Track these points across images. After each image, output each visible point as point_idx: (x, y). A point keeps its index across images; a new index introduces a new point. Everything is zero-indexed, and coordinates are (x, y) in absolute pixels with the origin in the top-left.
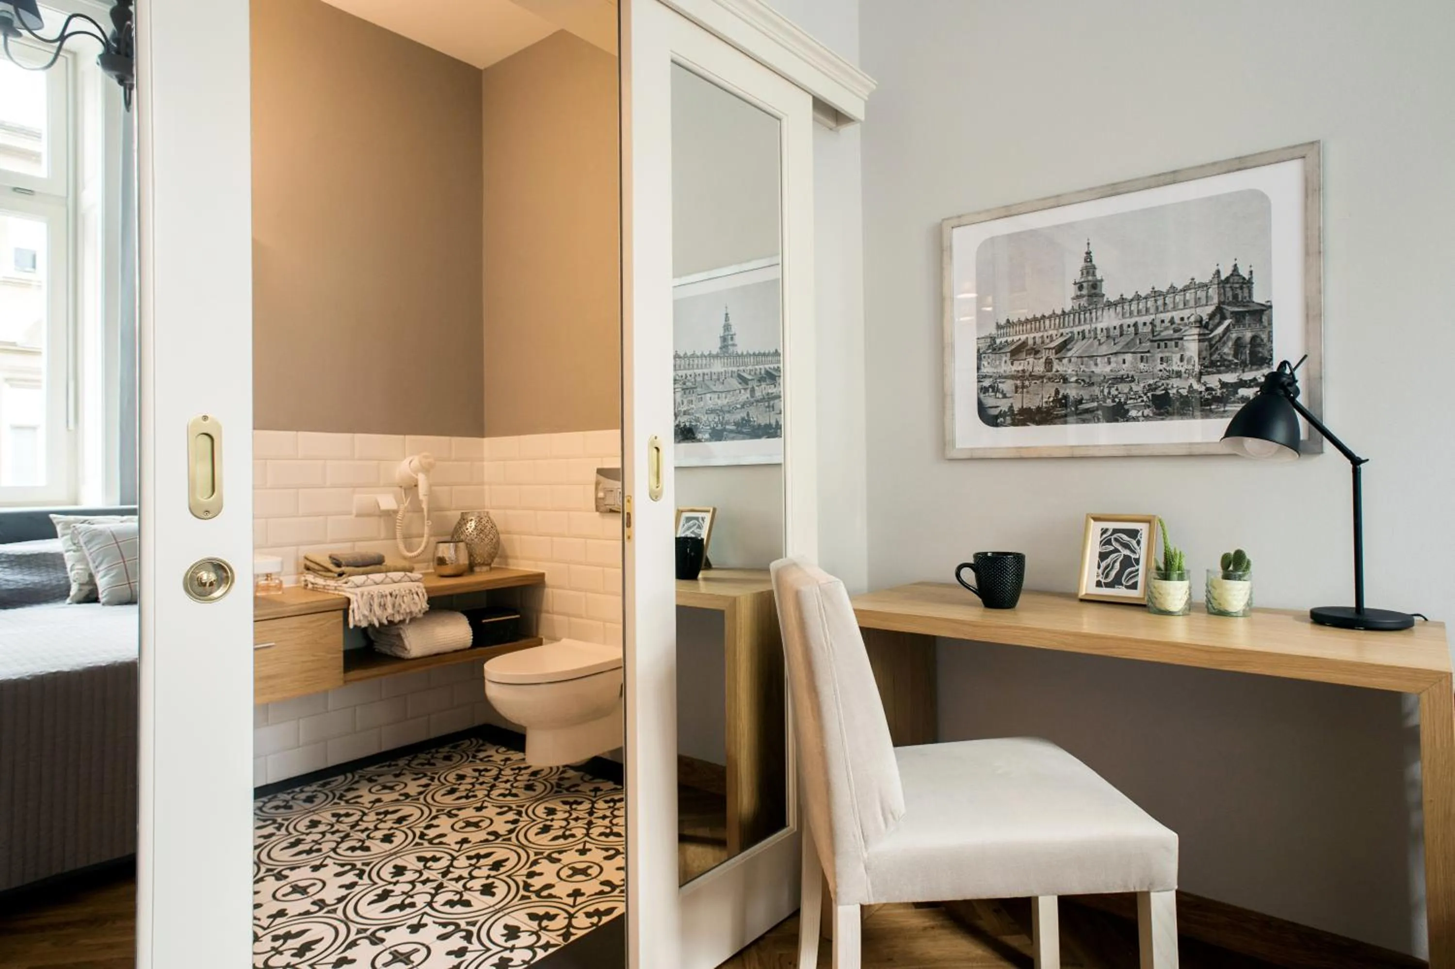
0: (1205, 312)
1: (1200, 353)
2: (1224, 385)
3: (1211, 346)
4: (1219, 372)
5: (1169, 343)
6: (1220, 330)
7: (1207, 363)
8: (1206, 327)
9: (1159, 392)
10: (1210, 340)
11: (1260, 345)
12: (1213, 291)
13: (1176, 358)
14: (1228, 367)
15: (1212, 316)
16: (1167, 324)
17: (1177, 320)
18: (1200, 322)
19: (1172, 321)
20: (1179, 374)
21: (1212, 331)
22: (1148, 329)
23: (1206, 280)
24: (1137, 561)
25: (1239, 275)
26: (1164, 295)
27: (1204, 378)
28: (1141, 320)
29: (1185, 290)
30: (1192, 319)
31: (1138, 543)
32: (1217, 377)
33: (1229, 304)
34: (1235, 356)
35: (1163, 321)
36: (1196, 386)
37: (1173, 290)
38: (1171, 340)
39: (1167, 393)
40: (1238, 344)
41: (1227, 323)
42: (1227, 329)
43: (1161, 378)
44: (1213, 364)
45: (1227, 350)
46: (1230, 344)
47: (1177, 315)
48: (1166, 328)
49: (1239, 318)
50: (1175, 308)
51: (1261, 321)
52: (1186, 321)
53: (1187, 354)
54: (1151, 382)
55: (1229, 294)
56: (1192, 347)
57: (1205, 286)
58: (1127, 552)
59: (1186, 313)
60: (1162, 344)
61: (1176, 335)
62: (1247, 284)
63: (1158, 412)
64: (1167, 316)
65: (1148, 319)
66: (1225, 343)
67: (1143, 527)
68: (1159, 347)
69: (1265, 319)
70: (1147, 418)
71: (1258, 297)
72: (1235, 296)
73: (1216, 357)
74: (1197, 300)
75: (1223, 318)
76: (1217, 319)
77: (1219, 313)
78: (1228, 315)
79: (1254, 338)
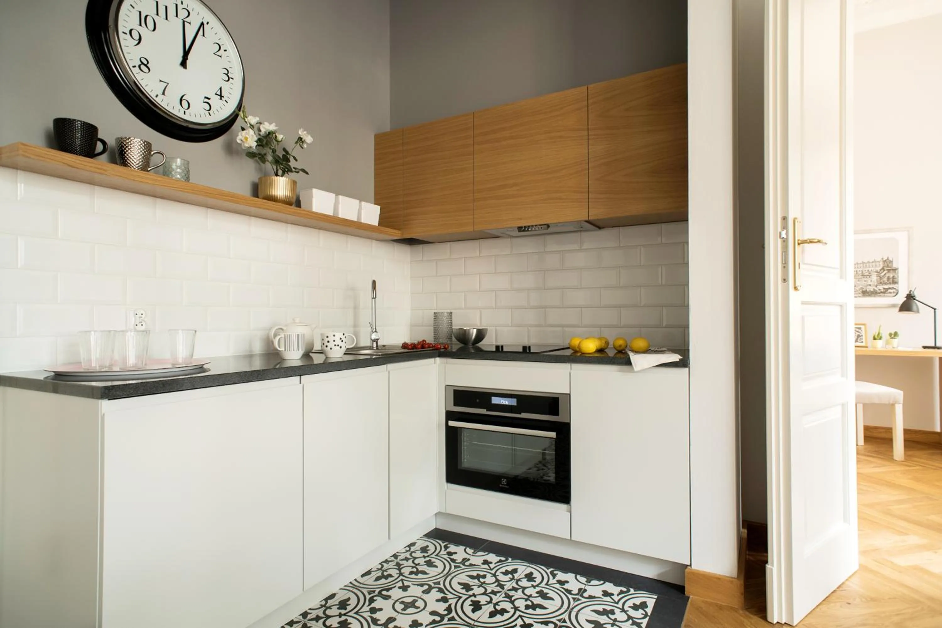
0: (878, 269)
1: (877, 280)
2: (884, 289)
3: (880, 278)
4: (883, 285)
5: (867, 277)
6: (883, 274)
7: (879, 282)
8: (879, 273)
9: (864, 290)
10: (880, 276)
11: (895, 278)
12: (881, 263)
13: (869, 281)
14: (885, 284)
15: (881, 270)
16: (867, 271)
17: (870, 270)
18: (877, 272)
19: (868, 271)
20: (870, 285)
21: (880, 274)
22: (861, 272)
23: (879, 260)
24: (862, 336)
25: (889, 260)
26: (866, 263)
27: (878, 287)
28: (858, 270)
29: (872, 262)
30: (875, 270)
31: (862, 331)
32: (882, 286)
33: (886, 267)
34: (888, 281)
35: (865, 271)
36: (876, 289)
37: (869, 262)
38: (868, 276)
39: (866, 290)
40: (888, 278)
41: (885, 272)
42: (885, 274)
43: (865, 286)
44: (881, 283)
45: (885, 279)
46: (886, 278)
47: (870, 269)
48: (867, 272)
49: (889, 271)
50: (869, 267)
51: (895, 272)
52: (873, 271)
53: (873, 280)
54: (862, 287)
55: (886, 264)
56: (874, 278)
57: (879, 262)
58: (858, 333)
59: (872, 269)
60: (865, 277)
61: (870, 275)
62: (891, 262)
63: (863, 295)
64: (867, 269)
65: (861, 269)
66: (884, 277)
67: (862, 327)
68: (864, 277)
69: (896, 271)
70: (859, 297)
71: (895, 266)
72: (888, 265)
73: (882, 281)
74: (876, 266)
75: (884, 271)
76: (882, 271)
77: (883, 269)
78: (885, 270)
79: (893, 277)
